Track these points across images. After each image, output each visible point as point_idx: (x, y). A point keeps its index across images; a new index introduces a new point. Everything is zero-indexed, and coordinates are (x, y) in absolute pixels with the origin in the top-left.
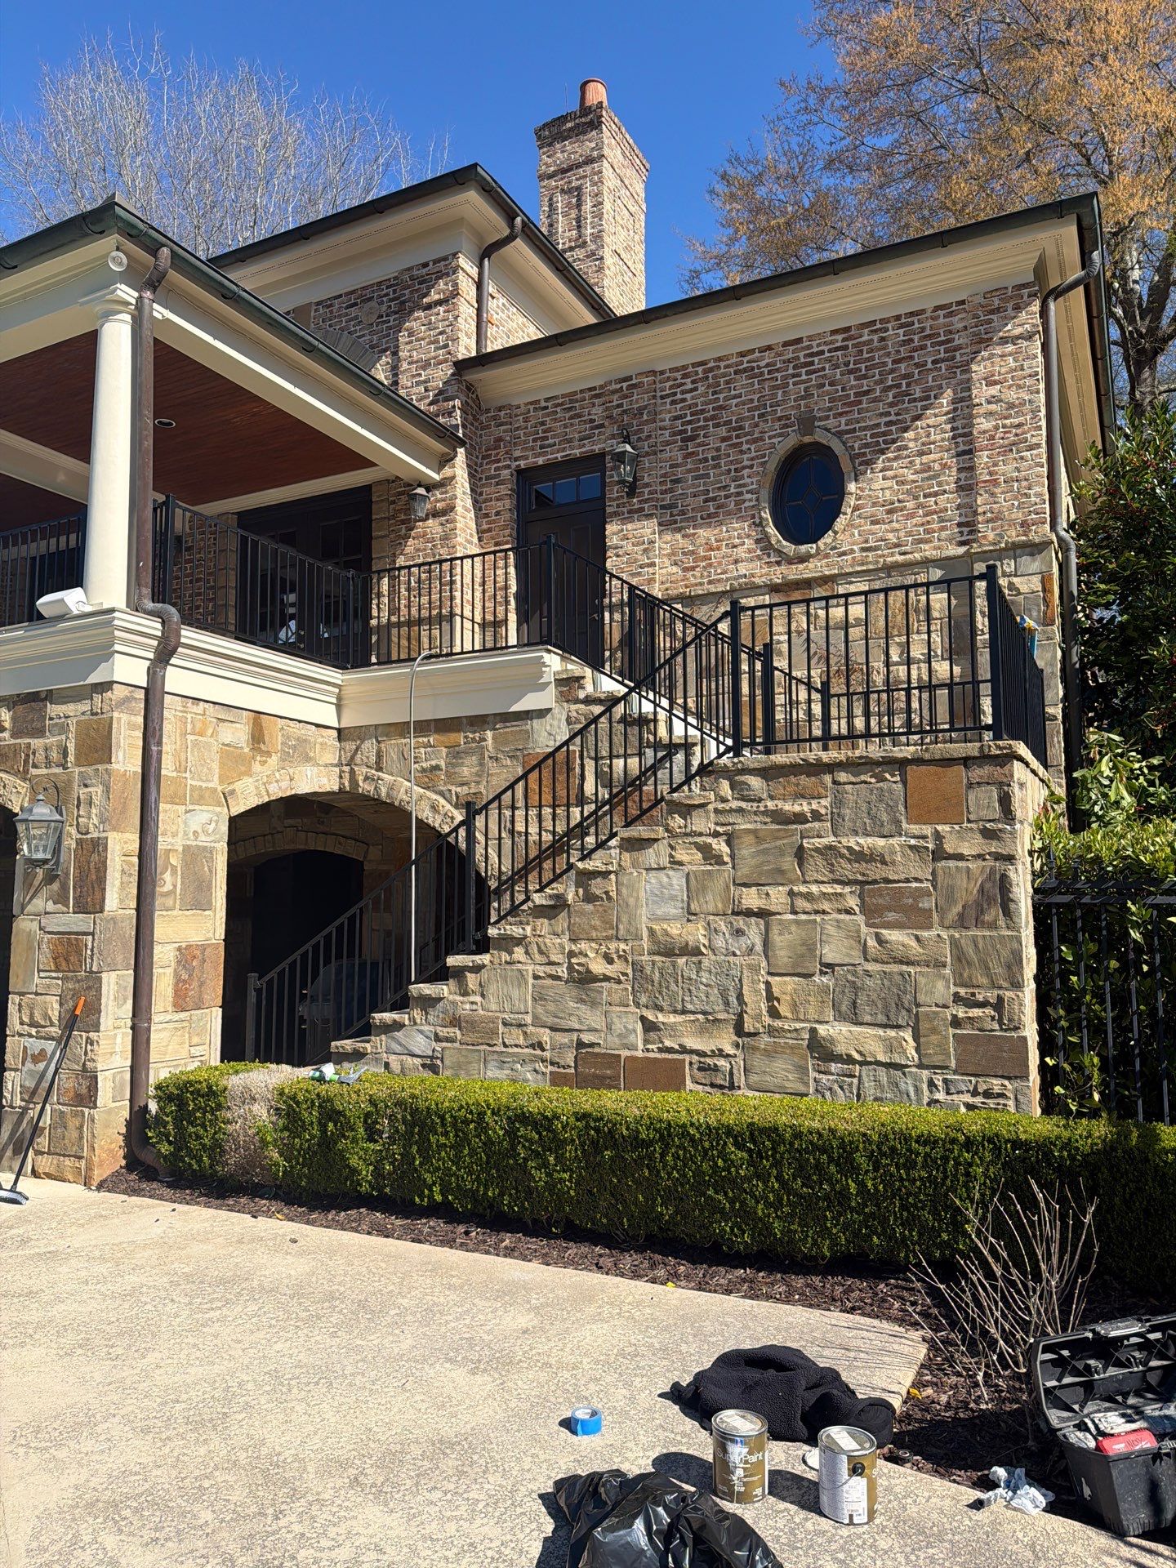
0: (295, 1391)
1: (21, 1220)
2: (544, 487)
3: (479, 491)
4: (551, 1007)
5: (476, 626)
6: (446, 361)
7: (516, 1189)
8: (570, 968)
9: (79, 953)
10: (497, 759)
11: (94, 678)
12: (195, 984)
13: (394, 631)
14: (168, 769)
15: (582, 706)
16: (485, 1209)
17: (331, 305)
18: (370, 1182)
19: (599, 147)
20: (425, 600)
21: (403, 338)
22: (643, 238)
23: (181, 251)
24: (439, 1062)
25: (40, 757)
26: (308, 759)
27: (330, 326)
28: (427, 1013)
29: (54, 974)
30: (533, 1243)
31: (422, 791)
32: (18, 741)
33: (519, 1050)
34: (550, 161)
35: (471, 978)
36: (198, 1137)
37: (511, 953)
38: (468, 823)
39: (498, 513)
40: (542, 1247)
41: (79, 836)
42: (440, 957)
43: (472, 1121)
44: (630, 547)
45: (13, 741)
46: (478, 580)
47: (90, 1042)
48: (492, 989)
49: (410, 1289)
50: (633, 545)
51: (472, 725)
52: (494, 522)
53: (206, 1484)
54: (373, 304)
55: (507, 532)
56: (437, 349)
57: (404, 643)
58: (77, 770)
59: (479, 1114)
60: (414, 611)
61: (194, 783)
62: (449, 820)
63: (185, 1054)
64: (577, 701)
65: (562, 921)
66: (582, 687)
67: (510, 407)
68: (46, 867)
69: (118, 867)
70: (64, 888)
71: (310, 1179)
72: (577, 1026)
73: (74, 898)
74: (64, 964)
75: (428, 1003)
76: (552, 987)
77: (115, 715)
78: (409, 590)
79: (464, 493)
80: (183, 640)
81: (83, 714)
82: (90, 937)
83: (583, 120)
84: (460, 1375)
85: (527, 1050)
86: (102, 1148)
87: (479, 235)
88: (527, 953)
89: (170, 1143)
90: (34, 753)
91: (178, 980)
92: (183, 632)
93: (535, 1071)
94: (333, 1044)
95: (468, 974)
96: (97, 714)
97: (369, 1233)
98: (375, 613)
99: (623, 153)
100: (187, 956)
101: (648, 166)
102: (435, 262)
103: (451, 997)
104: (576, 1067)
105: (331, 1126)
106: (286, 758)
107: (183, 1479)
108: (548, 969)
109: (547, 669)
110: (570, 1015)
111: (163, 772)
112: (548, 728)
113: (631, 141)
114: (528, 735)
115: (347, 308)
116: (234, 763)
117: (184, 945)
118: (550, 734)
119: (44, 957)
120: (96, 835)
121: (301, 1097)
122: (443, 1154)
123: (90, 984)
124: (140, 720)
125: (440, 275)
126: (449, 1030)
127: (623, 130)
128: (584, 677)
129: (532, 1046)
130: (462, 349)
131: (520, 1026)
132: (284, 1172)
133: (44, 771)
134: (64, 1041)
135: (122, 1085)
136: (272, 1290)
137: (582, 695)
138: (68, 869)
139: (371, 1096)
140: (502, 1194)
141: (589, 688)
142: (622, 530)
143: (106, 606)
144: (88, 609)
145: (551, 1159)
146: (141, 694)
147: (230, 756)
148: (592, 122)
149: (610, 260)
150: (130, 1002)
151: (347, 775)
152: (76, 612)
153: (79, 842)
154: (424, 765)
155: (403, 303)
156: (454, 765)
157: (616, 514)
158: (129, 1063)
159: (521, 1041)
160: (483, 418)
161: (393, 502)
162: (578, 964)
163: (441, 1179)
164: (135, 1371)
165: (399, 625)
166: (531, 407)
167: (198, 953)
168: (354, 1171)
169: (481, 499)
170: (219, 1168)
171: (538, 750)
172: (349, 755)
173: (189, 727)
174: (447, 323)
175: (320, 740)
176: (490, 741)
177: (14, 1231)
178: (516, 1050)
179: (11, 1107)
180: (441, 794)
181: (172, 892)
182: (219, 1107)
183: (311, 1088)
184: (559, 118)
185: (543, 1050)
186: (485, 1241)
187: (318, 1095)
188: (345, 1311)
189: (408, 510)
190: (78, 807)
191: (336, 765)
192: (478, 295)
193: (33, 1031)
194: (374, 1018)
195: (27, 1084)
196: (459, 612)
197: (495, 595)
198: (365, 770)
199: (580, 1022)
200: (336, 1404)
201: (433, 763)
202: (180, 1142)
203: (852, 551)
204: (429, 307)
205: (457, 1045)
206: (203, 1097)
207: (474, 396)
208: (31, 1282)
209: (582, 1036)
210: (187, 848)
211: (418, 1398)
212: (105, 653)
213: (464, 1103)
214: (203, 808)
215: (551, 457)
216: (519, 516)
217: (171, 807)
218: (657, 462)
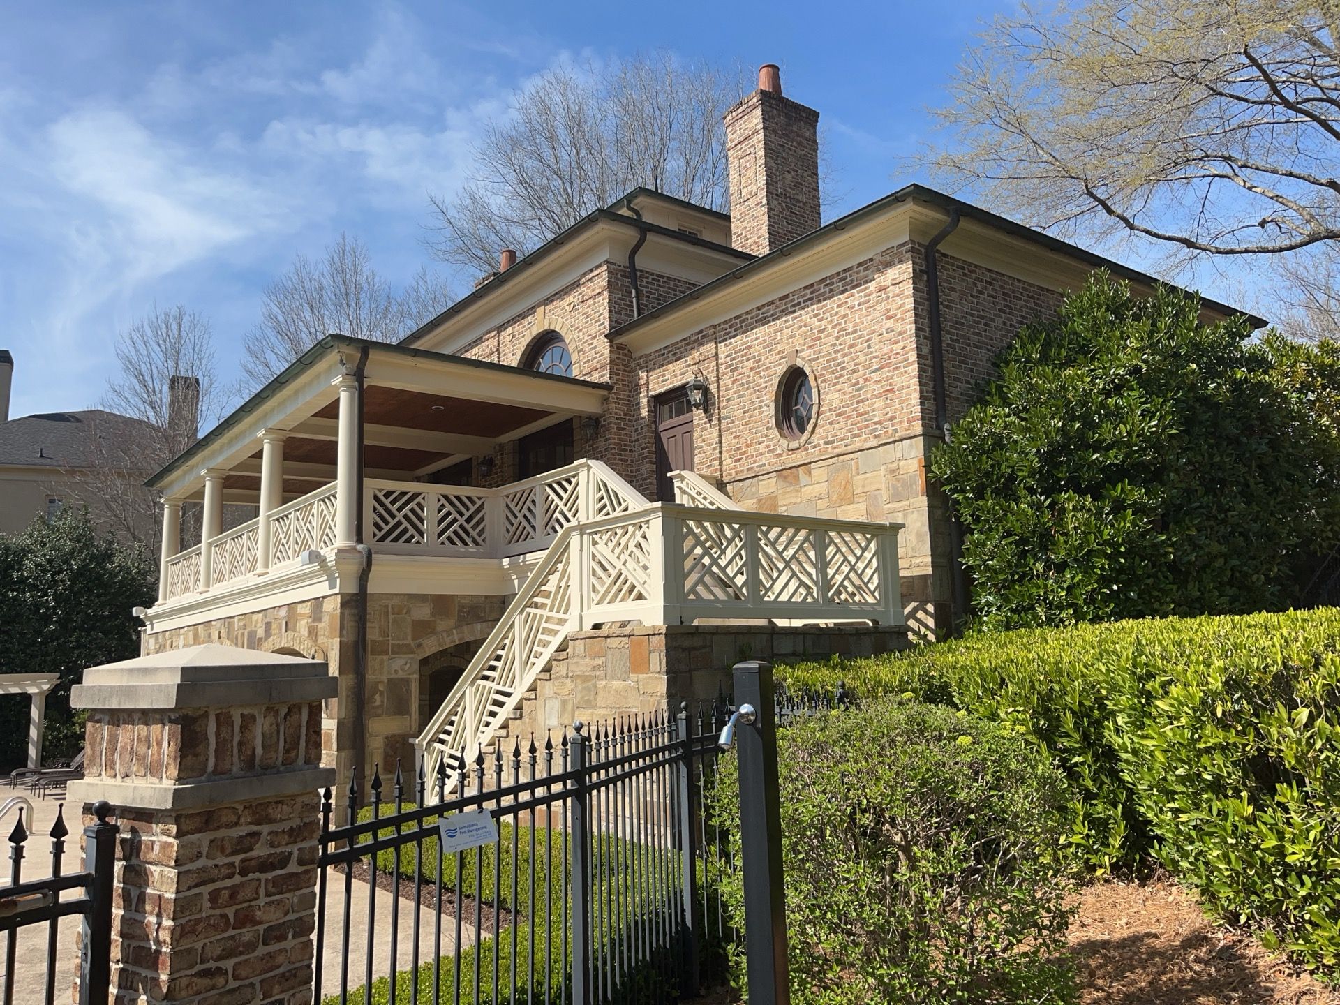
6: (603, 333)
12: (399, 758)
25: (321, 633)
34: (733, 137)
44: (706, 447)
45: (313, 624)
50: (708, 445)
58: (330, 641)
61: (394, 642)
67: (646, 355)
77: (342, 611)
91: (387, 756)
100: (392, 741)
102: (596, 267)
106: (462, 620)
111: (371, 639)
116: (423, 627)
117: (390, 735)
124: (356, 611)
125: (599, 276)
130: (613, 324)
142: (702, 435)
146: (356, 598)
149: (774, 203)
155: (584, 296)
166: (657, 355)
167: (400, 739)
169: (633, 419)
173: (390, 610)
174: (603, 307)
175: (489, 605)
181: (381, 706)
203: (819, 445)
204: (595, 298)
210: (390, 680)
214: (401, 656)
215: (667, 388)
216: (656, 428)
217: (379, 658)
218: (718, 387)
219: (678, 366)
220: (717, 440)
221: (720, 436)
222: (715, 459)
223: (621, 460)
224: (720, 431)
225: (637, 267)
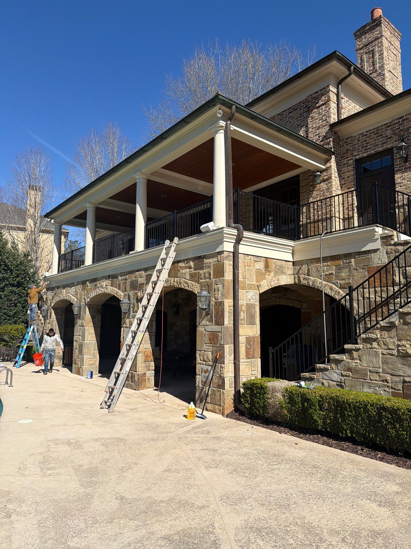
0: (311, 500)
1: (206, 425)
2: (366, 165)
3: (340, 170)
4: (391, 366)
5: (341, 220)
6: (326, 125)
7: (382, 435)
8: (398, 351)
9: (217, 338)
10: (356, 270)
11: (217, 250)
12: (252, 350)
13: (309, 225)
14: (241, 279)
15: (393, 247)
16: (368, 441)
17: (283, 114)
18: (322, 426)
19: (381, 33)
20: (320, 213)
21: (310, 120)
22: (400, 63)
23: (239, 106)
24: (343, 384)
25: (203, 276)
26: (283, 273)
27: (283, 121)
28: (337, 366)
29: (210, 345)
30: (391, 457)
31: (326, 283)
32: (196, 271)
33: (377, 382)
34: (360, 43)
35: (355, 354)
36: (258, 403)
37: (371, 344)
38: (350, 294)
39: (348, 177)
40: (395, 459)
41: (215, 301)
42: (341, 345)
43: (362, 408)
44: (406, 182)
45: (194, 272)
46: (341, 203)
47: (222, 367)
48: (364, 358)
49: (345, 468)
50: (408, 181)
51: (345, 257)
52: (347, 180)
53: (289, 529)
54: (298, 110)
55: (353, 183)
56: (322, 122)
57: (312, 229)
58: (214, 280)
59: (365, 405)
60: (316, 217)
61: (248, 282)
62: (338, 293)
63: (250, 374)
64: (391, 245)
65: (393, 332)
66: (393, 239)
67: (352, 137)
68: (206, 310)
69: (228, 311)
70: (212, 317)
71: (299, 422)
72: (403, 374)
73: (215, 320)
74: (212, 341)
75: (338, 362)
76: (390, 358)
77: (225, 261)
78: (314, 210)
79: (335, 172)
80: (244, 236)
81: (215, 262)
82: (220, 333)
83: (373, 24)
84: (374, 505)
85: (380, 382)
86: (227, 403)
87: (337, 77)
88: (378, 344)
89: (249, 404)
90: (201, 275)
91: (247, 349)
92: (244, 233)
93: (385, 390)
94: (301, 374)
95: (354, 352)
96: (219, 261)
97: (323, 444)
98: (301, 220)
99: (391, 32)
100: (249, 340)
101: (401, 35)
102: (320, 90)
103: (347, 360)
104: (403, 391)
105: (306, 404)
106: (276, 273)
107: (280, 525)
108: (388, 351)
109: (377, 233)
110: (399, 370)
111: (239, 279)
112: (378, 256)
113: (394, 27)
114: (369, 259)
115: (288, 114)
116: (260, 275)
117: (248, 336)
118: (379, 259)
119: (207, 339)
120: (220, 300)
121: (294, 392)
122: (350, 419)
123: (221, 348)
124: (232, 263)
125: (323, 95)
126: (347, 372)
127: (390, 23)
128: (393, 235)
129: (383, 381)
130: (332, 120)
131: (377, 373)
132: (289, 419)
133: (204, 280)
134: (214, 367)
135: (232, 383)
136: (293, 461)
137: (392, 242)
138: (212, 311)
139: (320, 394)
140: (376, 437)
141: (396, 240)
142: (402, 176)
143: (220, 227)
144: (215, 228)
145: (398, 426)
146: (232, 254)
147: (258, 272)
148: (377, 24)
149: (387, 74)
150: (233, 355)
151: (297, 278)
152: (212, 230)
153: (216, 303)
154: (326, 273)
155: (309, 107)
156: (338, 273)
157: (399, 170)
158: (233, 375)
159: (378, 378)
160: (341, 143)
161: (308, 179)
162: (402, 350)
163: (350, 428)
164: (254, 483)
165: (310, 223)
166: (360, 136)
167: (252, 339)
168: (315, 421)
169: (341, 173)
170: (266, 414)
171: (374, 265)
172: (297, 271)
173: (246, 264)
174: (326, 111)
175: (287, 266)
176: (353, 263)
177: (205, 428)
178: (376, 382)
179: (199, 387)
180: (334, 284)
181: (244, 319)
182: (265, 393)
183: (297, 389)
184: (363, 26)
185: (388, 383)
186: (370, 454)
187: (300, 392)
188: (322, 473)
189: (314, 181)
190: (215, 291)
191: (293, 275)
192: (337, 99)
193: (204, 363)
194: (316, 366)
195: (203, 380)
196: (334, 215)
197: (348, 208)
198: (303, 276)
199: (404, 372)
200: (328, 508)
201: (330, 272)
202: (252, 404)
204: (319, 107)
205: (351, 378)
206: (259, 389)
207: (337, 136)
208: (214, 446)
209: (405, 378)
210: (247, 304)
211: (359, 512)
212: (221, 242)
213: (358, 401)
214: (252, 291)
215: (370, 153)
217: (242, 291)
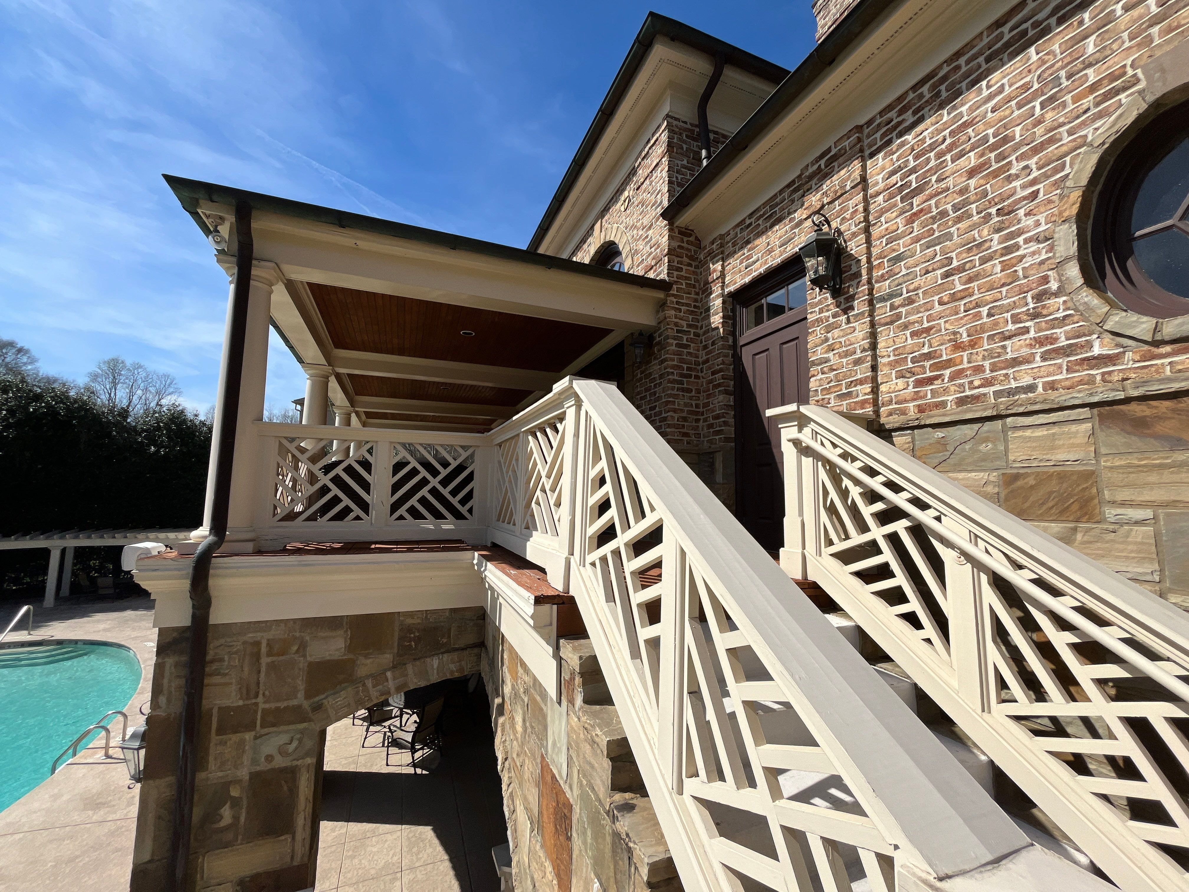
3: (699, 325)
14: (231, 701)
27: (610, 224)
54: (626, 193)
56: (656, 208)
67: (721, 236)
100: (252, 887)
102: (654, 133)
106: (405, 653)
117: (247, 877)
125: (657, 143)
142: (827, 339)
160: (702, 256)
166: (738, 230)
167: (268, 881)
174: (662, 181)
175: (457, 623)
181: (232, 826)
191: (480, 645)
204: (651, 174)
210: (256, 775)
214: (281, 728)
215: (755, 274)
216: (735, 341)
217: (235, 738)
218: (868, 241)
219: (780, 231)
220: (866, 343)
221: (873, 336)
222: (861, 382)
223: (683, 390)
224: (873, 324)
225: (710, 128)
